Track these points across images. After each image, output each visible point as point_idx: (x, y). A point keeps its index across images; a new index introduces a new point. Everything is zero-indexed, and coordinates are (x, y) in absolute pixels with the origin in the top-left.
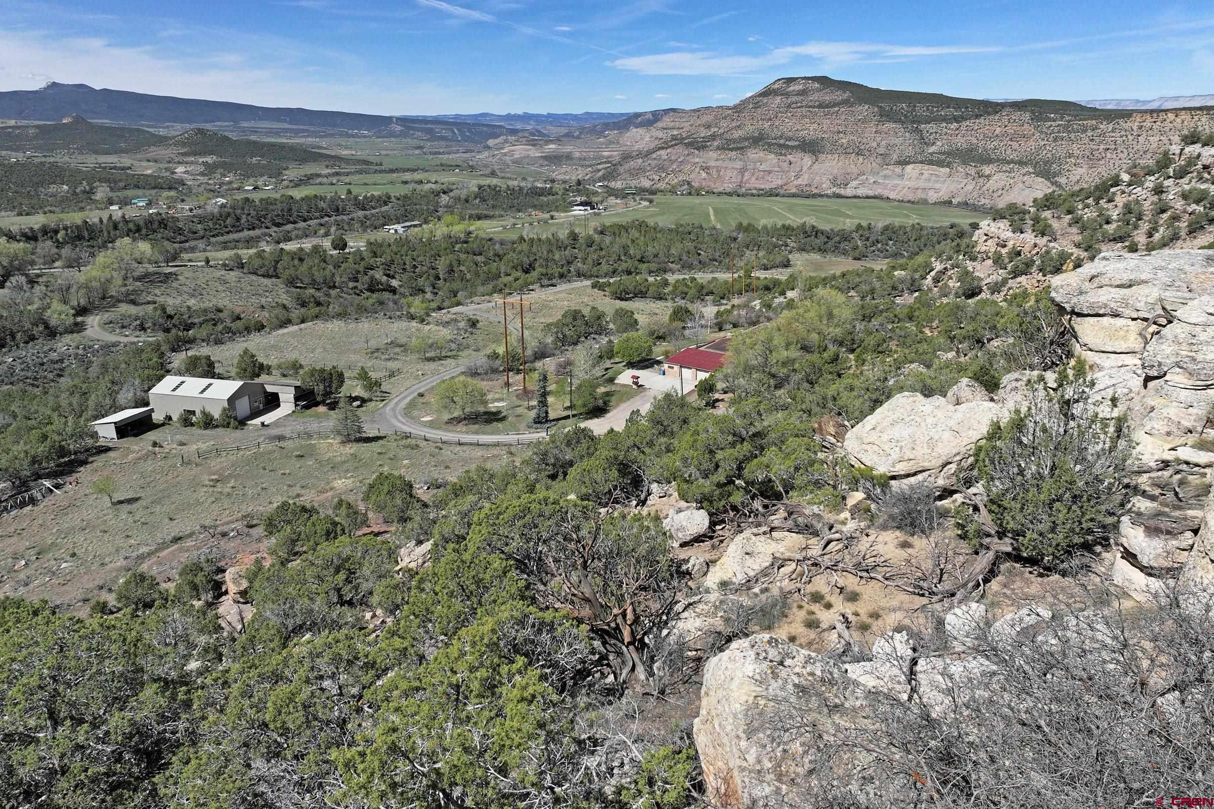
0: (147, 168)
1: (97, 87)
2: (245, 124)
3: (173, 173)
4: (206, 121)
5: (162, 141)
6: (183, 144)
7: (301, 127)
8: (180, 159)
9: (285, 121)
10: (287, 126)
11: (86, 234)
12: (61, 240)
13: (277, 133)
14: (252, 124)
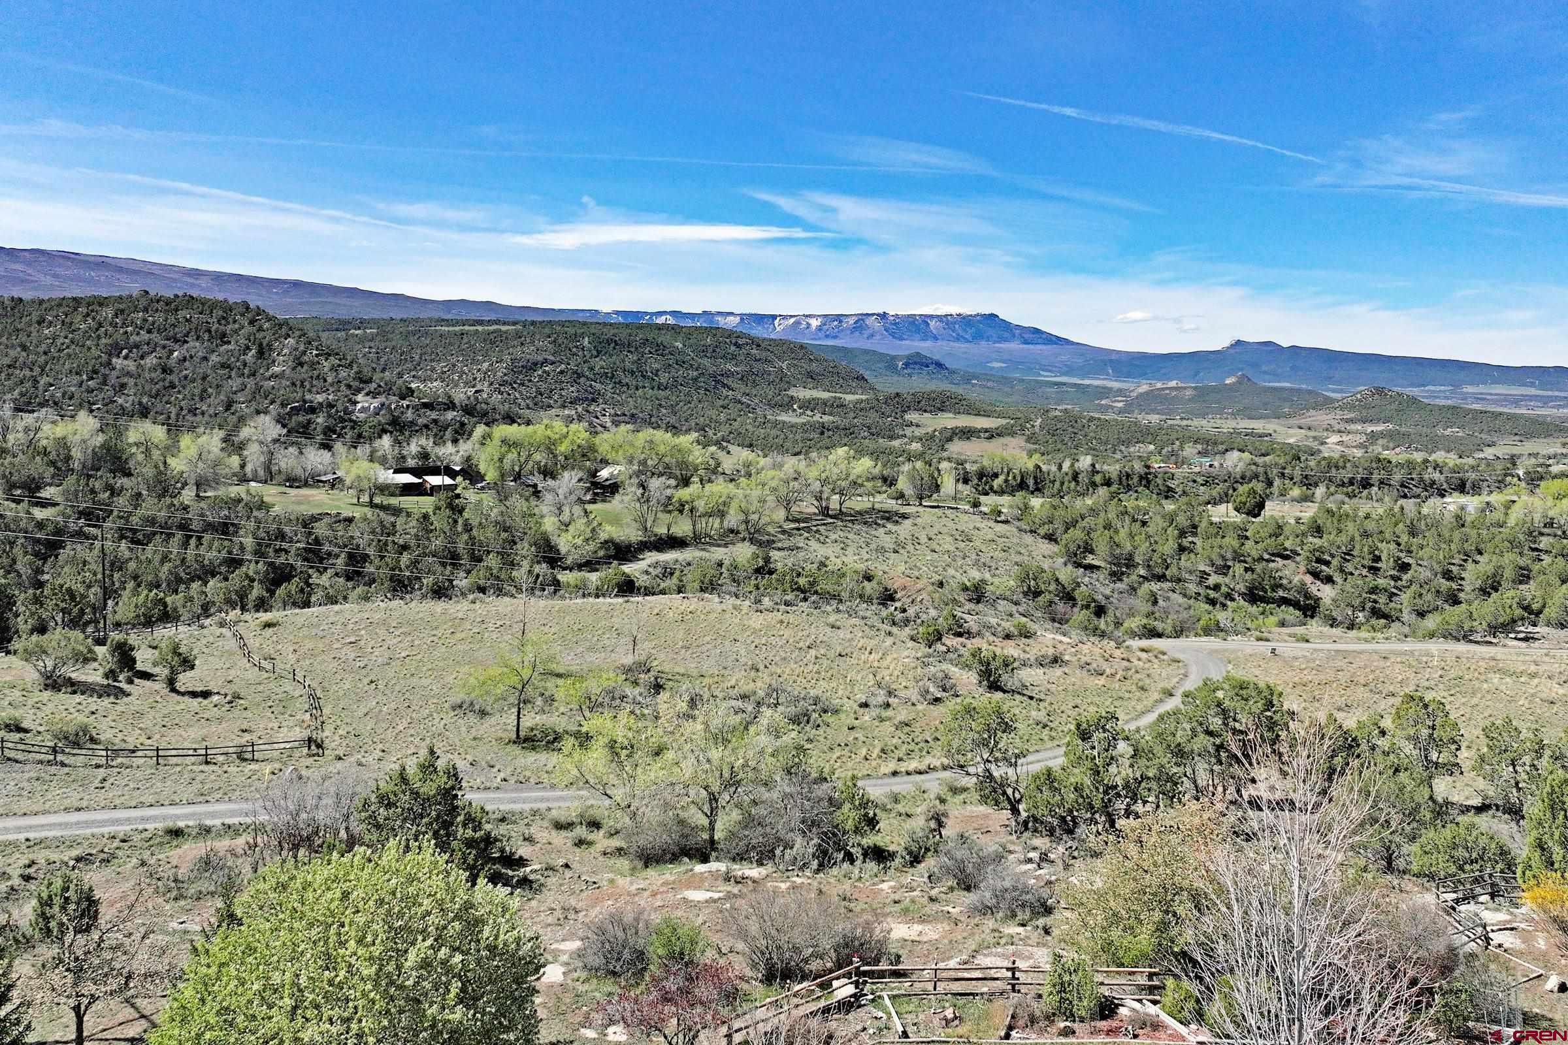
0: (1292, 436)
1: (1285, 344)
2: (1470, 389)
3: (1323, 443)
4: (1413, 385)
5: (1326, 404)
6: (1352, 408)
7: (1557, 393)
8: (1342, 426)
9: (1532, 385)
10: (1532, 391)
11: (1031, 482)
12: (995, 487)
13: (1516, 401)
14: (1482, 389)
